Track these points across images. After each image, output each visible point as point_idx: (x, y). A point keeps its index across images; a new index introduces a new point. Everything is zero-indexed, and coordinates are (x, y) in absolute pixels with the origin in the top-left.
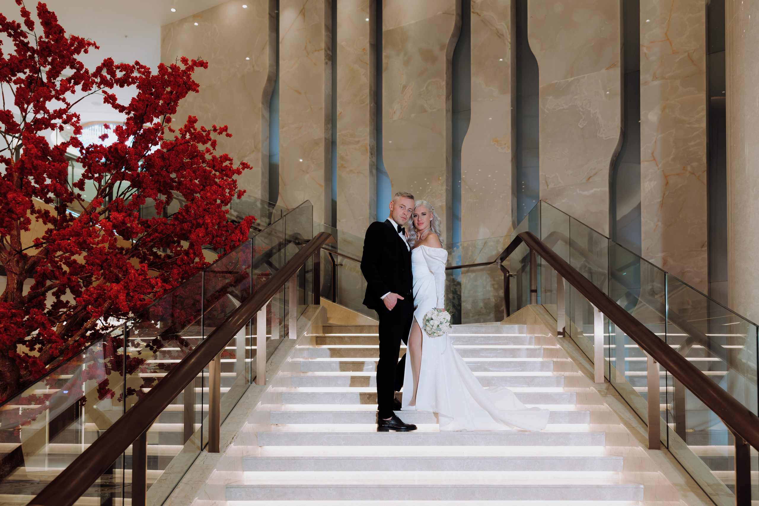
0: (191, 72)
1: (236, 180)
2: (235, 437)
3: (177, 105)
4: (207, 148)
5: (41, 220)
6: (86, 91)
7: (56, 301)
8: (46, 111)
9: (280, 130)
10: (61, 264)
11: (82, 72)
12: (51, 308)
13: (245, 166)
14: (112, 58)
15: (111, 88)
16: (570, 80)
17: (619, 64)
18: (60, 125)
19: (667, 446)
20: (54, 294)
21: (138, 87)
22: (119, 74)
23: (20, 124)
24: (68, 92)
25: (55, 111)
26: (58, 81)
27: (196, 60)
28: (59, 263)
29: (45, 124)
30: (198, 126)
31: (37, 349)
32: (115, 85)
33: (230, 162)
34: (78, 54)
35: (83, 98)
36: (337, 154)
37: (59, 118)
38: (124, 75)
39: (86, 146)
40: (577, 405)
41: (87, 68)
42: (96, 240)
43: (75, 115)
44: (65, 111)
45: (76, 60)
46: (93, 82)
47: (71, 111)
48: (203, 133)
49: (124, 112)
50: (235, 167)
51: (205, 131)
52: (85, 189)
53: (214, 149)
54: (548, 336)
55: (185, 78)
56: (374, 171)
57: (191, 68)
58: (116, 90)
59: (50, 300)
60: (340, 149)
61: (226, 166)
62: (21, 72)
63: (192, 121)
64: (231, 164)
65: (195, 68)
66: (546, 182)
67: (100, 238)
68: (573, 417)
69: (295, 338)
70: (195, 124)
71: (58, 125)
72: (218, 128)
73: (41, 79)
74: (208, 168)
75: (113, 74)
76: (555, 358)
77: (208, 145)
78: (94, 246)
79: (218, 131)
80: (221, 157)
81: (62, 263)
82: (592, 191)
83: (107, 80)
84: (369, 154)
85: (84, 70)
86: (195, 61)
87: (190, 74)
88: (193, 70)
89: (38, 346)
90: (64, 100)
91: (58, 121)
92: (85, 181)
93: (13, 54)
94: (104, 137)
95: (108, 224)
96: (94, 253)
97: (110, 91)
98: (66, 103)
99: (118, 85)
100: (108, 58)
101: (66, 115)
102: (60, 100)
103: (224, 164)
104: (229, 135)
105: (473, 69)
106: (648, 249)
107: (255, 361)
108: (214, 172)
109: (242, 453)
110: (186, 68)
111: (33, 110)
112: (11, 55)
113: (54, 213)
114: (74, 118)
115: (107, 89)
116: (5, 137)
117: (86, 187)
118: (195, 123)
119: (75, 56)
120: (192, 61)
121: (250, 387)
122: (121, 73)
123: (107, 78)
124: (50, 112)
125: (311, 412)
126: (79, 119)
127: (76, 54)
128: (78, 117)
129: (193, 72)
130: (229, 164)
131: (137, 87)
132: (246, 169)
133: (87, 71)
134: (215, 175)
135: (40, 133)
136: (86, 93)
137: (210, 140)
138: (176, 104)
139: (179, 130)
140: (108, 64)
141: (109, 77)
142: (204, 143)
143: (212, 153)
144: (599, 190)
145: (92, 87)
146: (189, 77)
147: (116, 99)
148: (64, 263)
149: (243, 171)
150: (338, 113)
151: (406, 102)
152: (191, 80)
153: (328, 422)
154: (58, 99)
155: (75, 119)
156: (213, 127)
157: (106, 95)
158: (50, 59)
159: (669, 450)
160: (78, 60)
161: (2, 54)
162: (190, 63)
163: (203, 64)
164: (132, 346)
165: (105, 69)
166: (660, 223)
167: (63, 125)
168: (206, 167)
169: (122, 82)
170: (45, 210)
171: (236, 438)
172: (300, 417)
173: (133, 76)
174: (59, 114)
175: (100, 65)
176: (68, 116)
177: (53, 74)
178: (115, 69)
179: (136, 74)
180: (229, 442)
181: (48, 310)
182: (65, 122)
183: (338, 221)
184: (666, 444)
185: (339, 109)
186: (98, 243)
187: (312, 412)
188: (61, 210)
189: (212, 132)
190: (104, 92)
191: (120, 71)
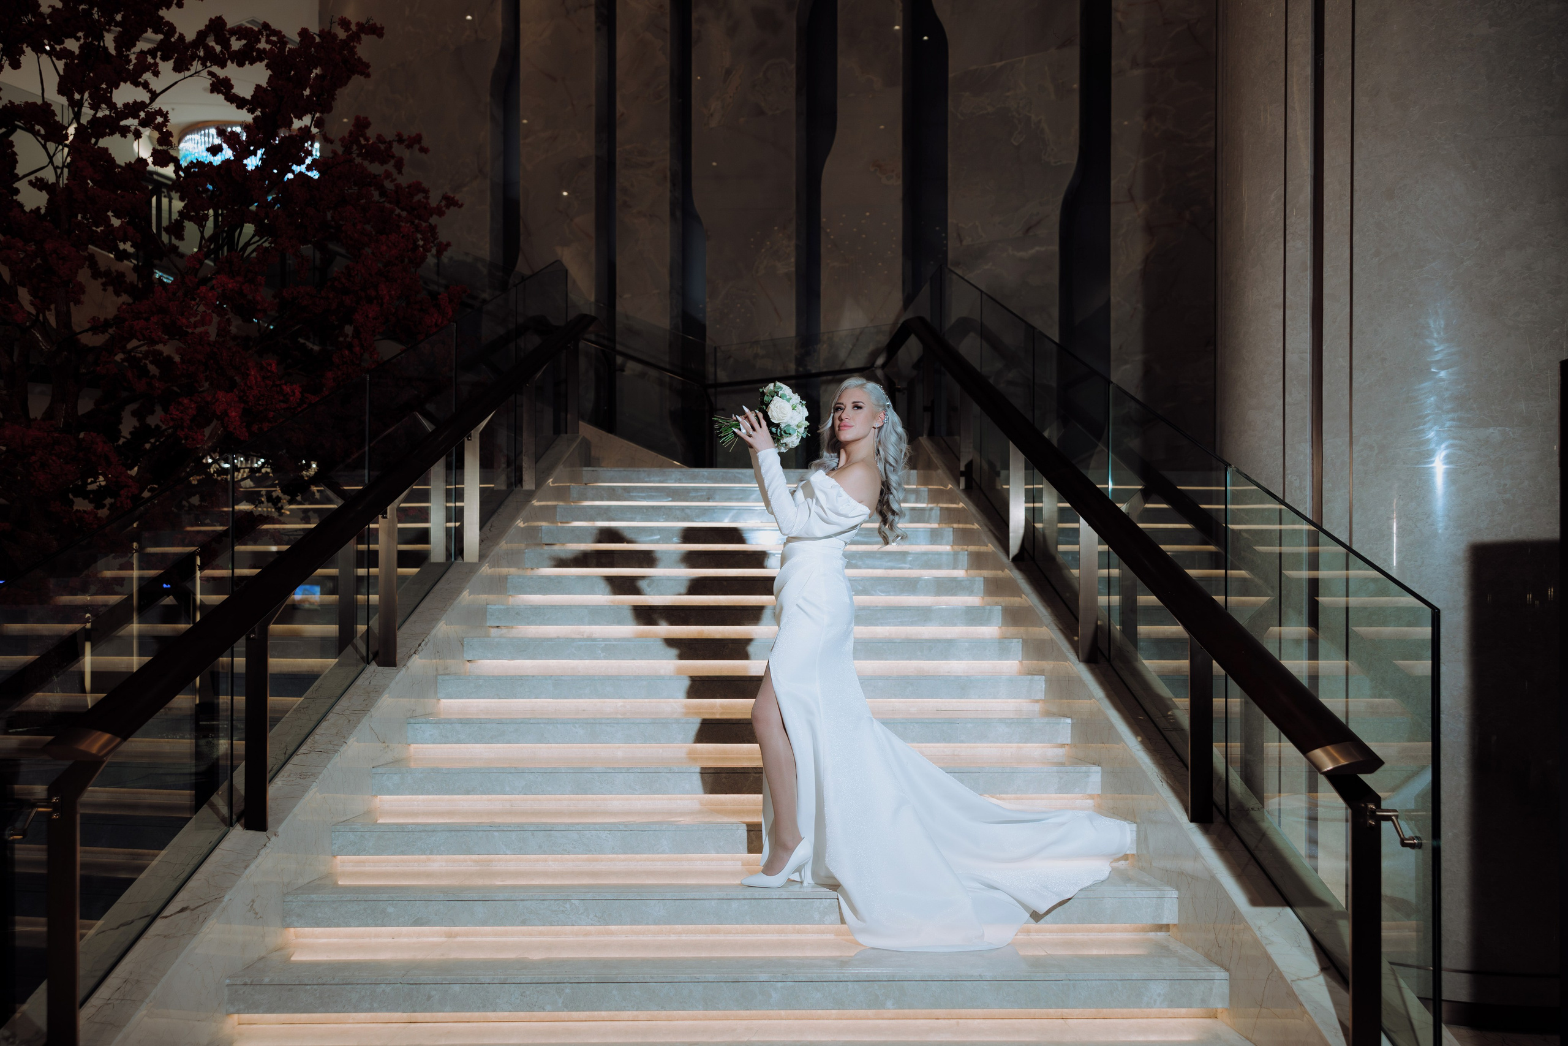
0: (355, 44)
1: (436, 226)
2: (423, 643)
3: (334, 99)
4: (386, 171)
5: (110, 289)
6: (180, 72)
7: (137, 425)
8: (112, 106)
9: (522, 142)
10: (145, 364)
11: (173, 40)
12: (129, 437)
13: (450, 202)
14: (224, 17)
15: (222, 68)
16: (999, 64)
17: (1078, 40)
18: (136, 128)
19: (1108, 657)
20: (134, 414)
21: (268, 66)
22: (236, 44)
23: (67, 125)
24: (147, 73)
25: (126, 105)
26: (134, 53)
27: (364, 22)
28: (143, 361)
29: (112, 125)
30: (371, 133)
31: (108, 506)
32: (229, 62)
33: (424, 195)
34: (168, 8)
35: (176, 83)
36: (617, 185)
37: (134, 118)
38: (244, 45)
39: (184, 164)
40: (985, 598)
41: (182, 32)
42: (192, 320)
43: (160, 112)
44: (142, 105)
45: (163, 18)
46: (194, 57)
47: (156, 106)
48: (380, 145)
49: (244, 109)
50: (434, 202)
51: (383, 142)
52: (185, 237)
53: (400, 172)
54: (946, 488)
55: (345, 52)
56: (678, 214)
57: (355, 37)
58: (231, 71)
59: (127, 426)
60: (623, 178)
61: (419, 201)
62: (71, 37)
63: (361, 125)
64: (427, 198)
65: (363, 36)
66: (959, 235)
67: (199, 317)
68: (973, 616)
69: (534, 489)
70: (367, 131)
71: (133, 128)
72: (405, 137)
73: (106, 49)
74: (387, 205)
75: (226, 45)
76: (956, 523)
77: (390, 166)
78: (190, 331)
79: (406, 143)
80: (409, 186)
81: (147, 362)
82: (1032, 252)
83: (216, 53)
84: (668, 185)
85: (177, 35)
86: (362, 24)
87: (355, 47)
88: (359, 40)
89: (108, 501)
90: (146, 86)
91: (131, 122)
92: (184, 224)
93: (57, 7)
94: (215, 150)
95: (210, 295)
96: (190, 342)
97: (221, 73)
98: (150, 91)
99: (235, 63)
100: (216, 17)
101: (144, 111)
102: (139, 86)
103: (416, 198)
104: (424, 150)
105: (841, 43)
106: (1121, 348)
107: (462, 525)
108: (398, 211)
109: (437, 670)
110: (347, 36)
111: (89, 104)
112: (53, 7)
113: (132, 277)
114: (158, 117)
115: (215, 69)
116: (45, 147)
117: (186, 233)
118: (367, 128)
119: (163, 12)
120: (358, 24)
121: (454, 566)
122: (238, 42)
123: (215, 50)
124: (118, 106)
125: (553, 606)
126: (166, 120)
127: (164, 8)
128: (165, 116)
129: (360, 44)
130: (424, 198)
131: (266, 66)
132: (452, 207)
133: (181, 37)
134: (399, 215)
135: (103, 143)
136: (181, 76)
137: (393, 157)
138: (332, 97)
139: (340, 140)
140: (216, 26)
141: (218, 48)
142: (383, 162)
143: (395, 179)
144: (1043, 249)
145: (192, 65)
146: (352, 51)
147: (232, 87)
148: (151, 362)
149: (447, 211)
150: (618, 115)
151: (730, 97)
152: (356, 57)
153: (581, 621)
154: (136, 84)
155: (159, 120)
156: (396, 136)
157: (214, 79)
158: (119, 17)
159: (1111, 665)
160: (167, 18)
161: (39, 6)
162: (353, 27)
163: (376, 31)
164: (268, 501)
165: (212, 34)
166: (1140, 306)
167: (141, 128)
168: (386, 203)
169: (241, 58)
170: (117, 271)
171: (426, 644)
172: (539, 614)
173: (259, 49)
174: (133, 109)
175: (203, 27)
176: (147, 113)
177: (125, 41)
178: (228, 36)
179: (263, 45)
180: (412, 651)
181: (125, 440)
182: (144, 123)
183: (617, 296)
184: (1106, 653)
185: (620, 108)
186: (195, 326)
187: (555, 606)
188: (144, 272)
189: (395, 144)
190: (210, 73)
191: (237, 40)
